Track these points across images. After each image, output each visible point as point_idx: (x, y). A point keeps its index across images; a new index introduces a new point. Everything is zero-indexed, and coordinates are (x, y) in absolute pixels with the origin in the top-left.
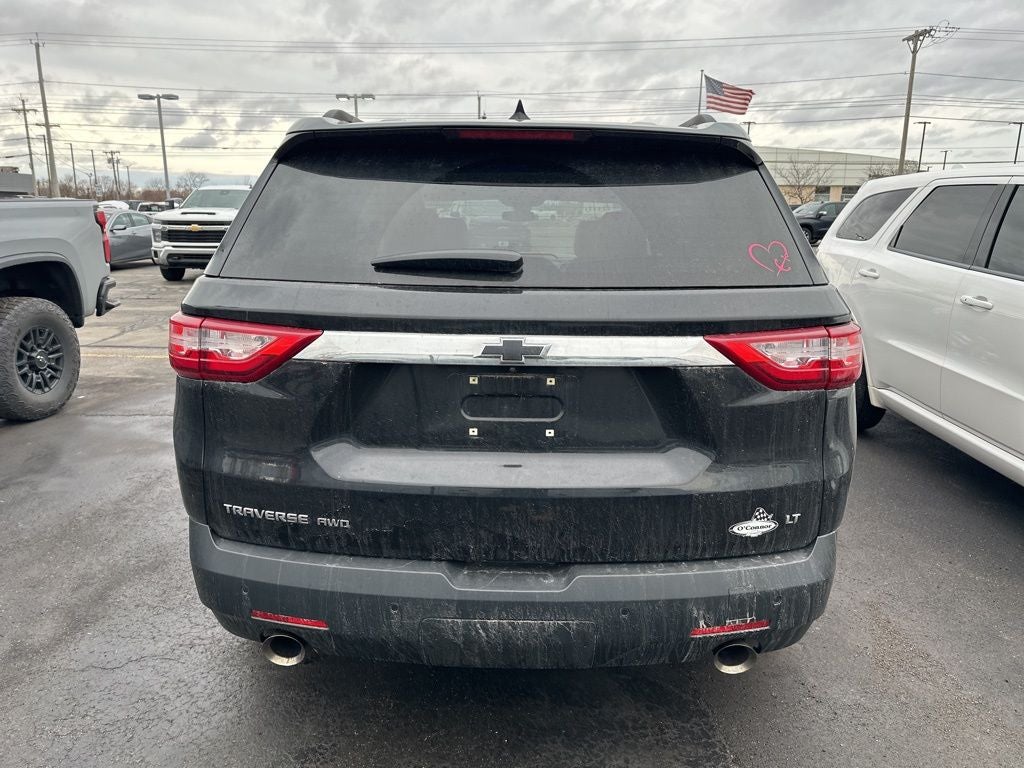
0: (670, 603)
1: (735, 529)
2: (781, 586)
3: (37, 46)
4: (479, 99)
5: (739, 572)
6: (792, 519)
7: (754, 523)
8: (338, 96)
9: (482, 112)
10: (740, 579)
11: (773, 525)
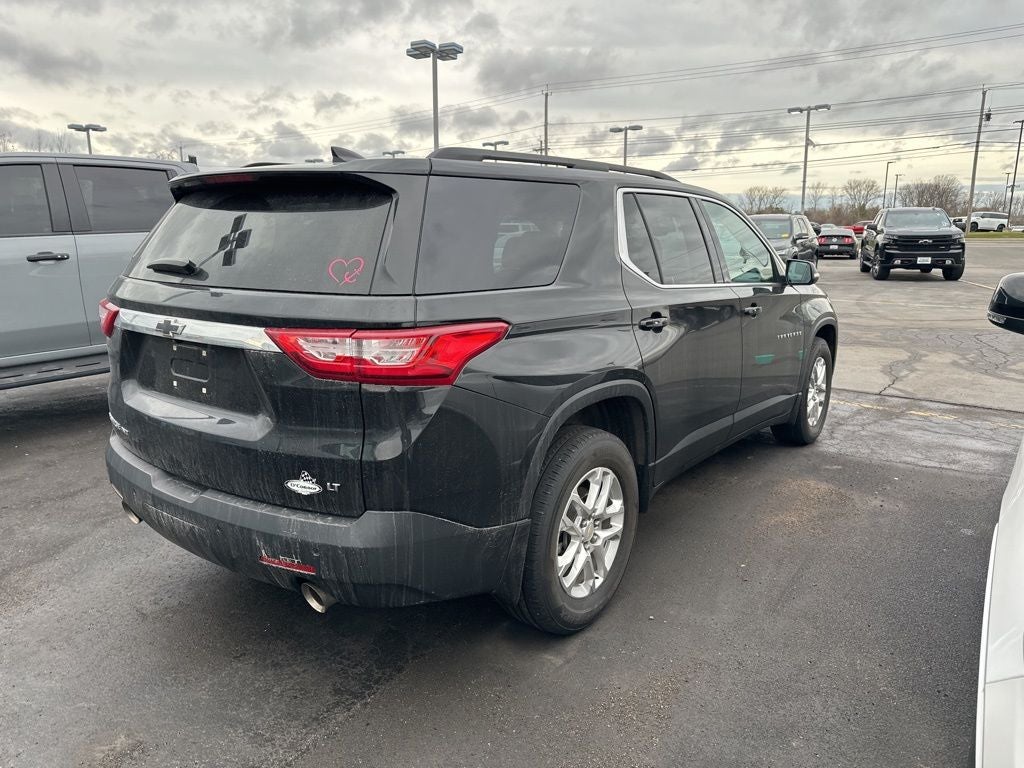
0: (242, 529)
1: (289, 484)
2: (318, 541)
3: (547, 95)
4: (984, 94)
5: (290, 520)
6: (332, 487)
7: (301, 483)
8: (790, 111)
9: (986, 107)
10: (289, 524)
11: (318, 489)
